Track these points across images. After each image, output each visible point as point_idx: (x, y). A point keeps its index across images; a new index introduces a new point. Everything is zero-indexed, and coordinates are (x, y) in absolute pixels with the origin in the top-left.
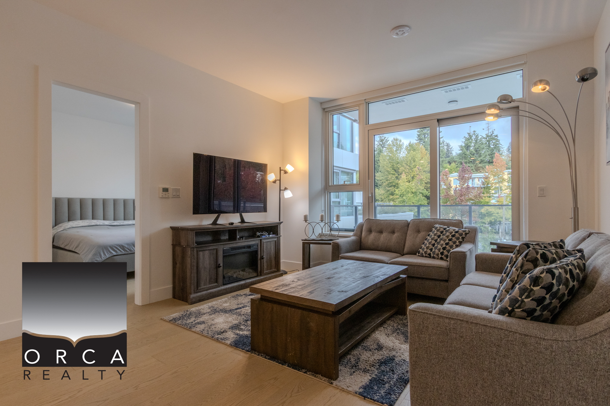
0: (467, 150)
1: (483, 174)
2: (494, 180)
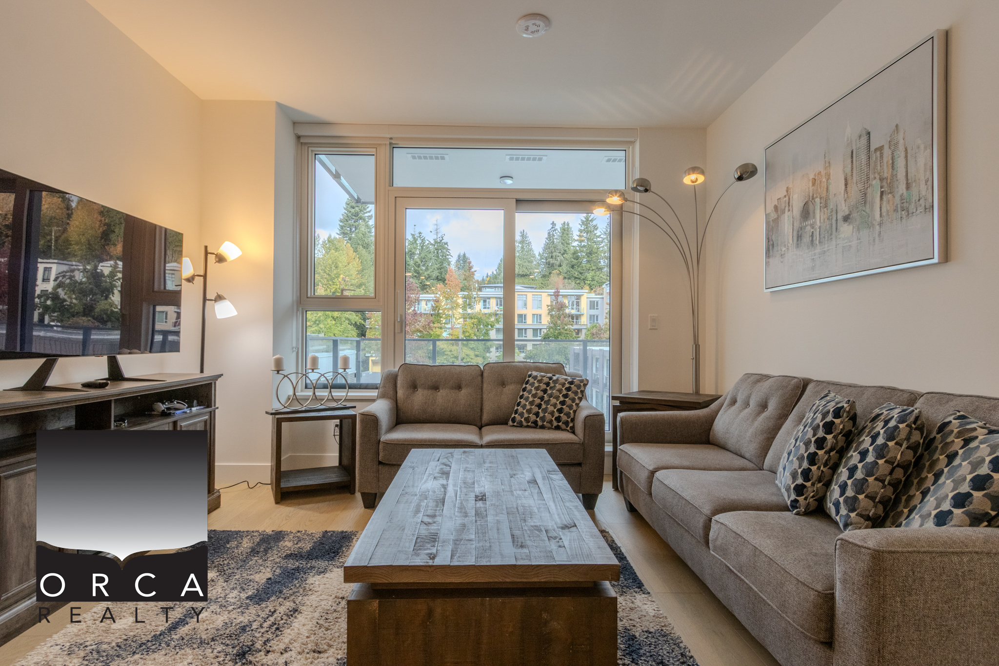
0: (411, 258)
1: (433, 296)
2: (447, 305)
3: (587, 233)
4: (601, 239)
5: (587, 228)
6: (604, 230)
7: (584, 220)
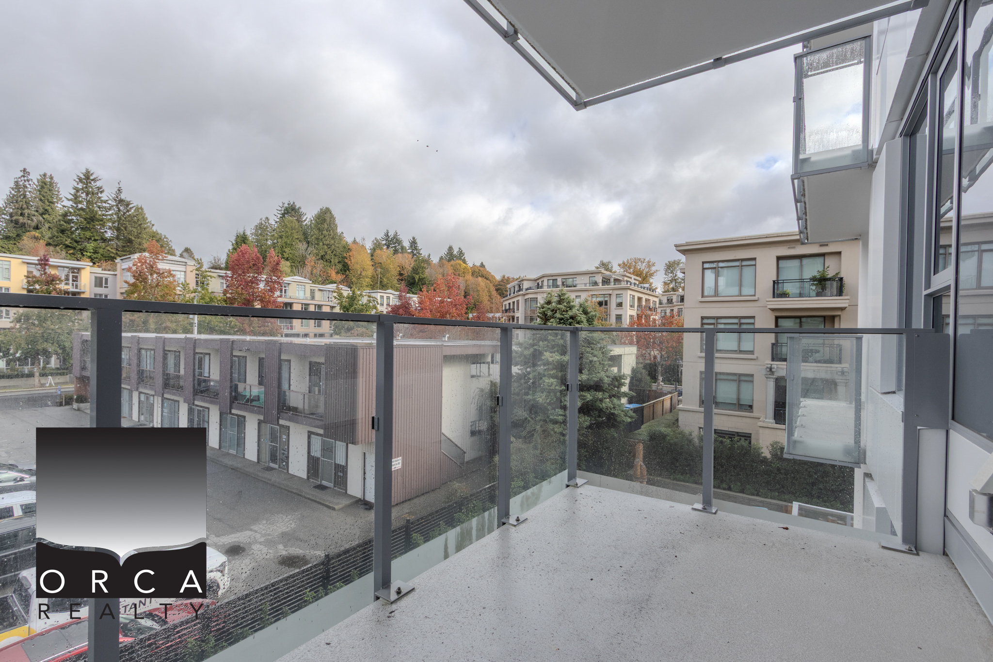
3: (87, 195)
4: (108, 205)
5: (86, 187)
6: (114, 196)
7: (83, 177)
